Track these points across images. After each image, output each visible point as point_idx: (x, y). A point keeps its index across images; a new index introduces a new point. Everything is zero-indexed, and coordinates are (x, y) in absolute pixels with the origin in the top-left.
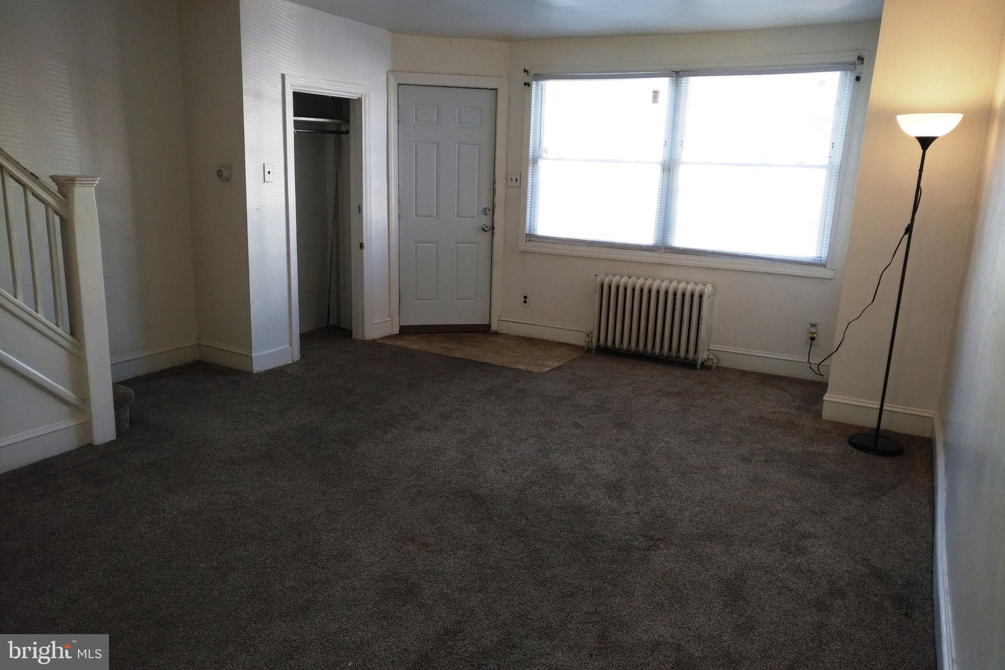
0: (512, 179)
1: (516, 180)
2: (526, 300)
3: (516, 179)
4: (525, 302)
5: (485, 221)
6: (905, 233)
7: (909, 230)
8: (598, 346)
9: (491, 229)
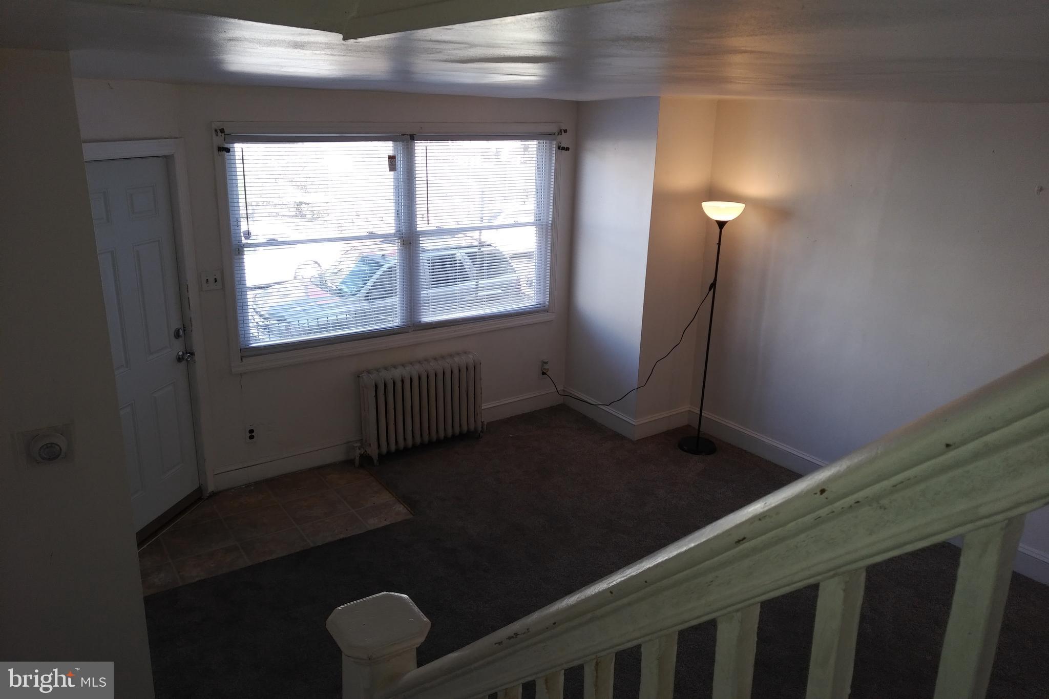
0: (207, 280)
1: (216, 281)
2: (253, 434)
3: (215, 279)
4: (251, 437)
5: (178, 348)
6: (710, 289)
7: (713, 286)
8: (380, 456)
9: (186, 357)
